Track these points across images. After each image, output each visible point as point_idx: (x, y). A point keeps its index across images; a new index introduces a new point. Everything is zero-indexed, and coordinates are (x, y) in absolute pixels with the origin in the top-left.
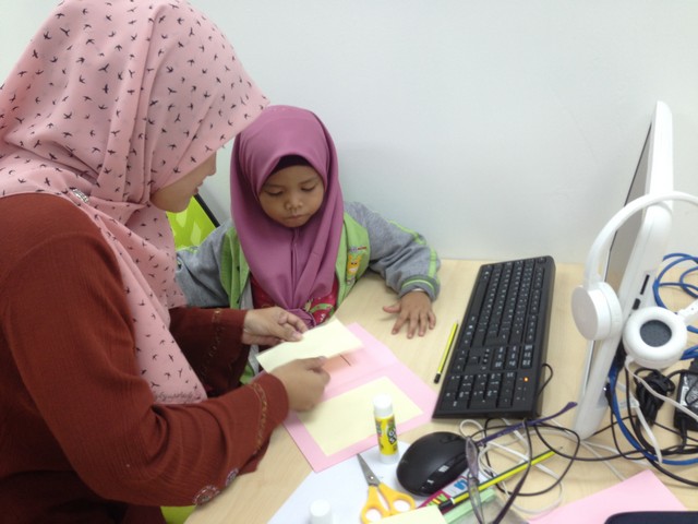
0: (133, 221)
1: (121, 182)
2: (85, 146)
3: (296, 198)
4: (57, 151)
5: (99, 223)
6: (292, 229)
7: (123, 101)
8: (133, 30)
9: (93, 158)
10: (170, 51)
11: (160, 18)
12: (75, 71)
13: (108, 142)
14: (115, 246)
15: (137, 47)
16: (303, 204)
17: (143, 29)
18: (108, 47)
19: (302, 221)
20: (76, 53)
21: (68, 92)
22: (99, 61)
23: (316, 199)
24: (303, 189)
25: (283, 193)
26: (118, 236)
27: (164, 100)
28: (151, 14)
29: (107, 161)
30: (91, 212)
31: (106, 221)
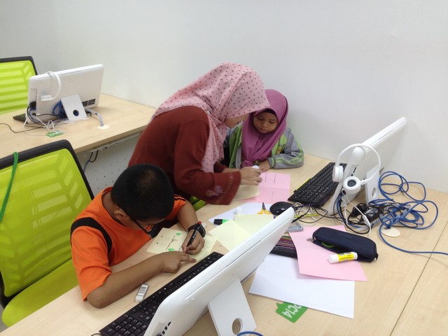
0: (218, 126)
1: (219, 113)
2: (213, 101)
3: (266, 124)
4: (206, 99)
5: (210, 121)
6: (261, 133)
7: (227, 92)
8: (237, 76)
9: (214, 105)
10: (244, 84)
11: (245, 75)
12: (219, 81)
13: (219, 103)
14: (211, 129)
15: (236, 81)
16: (268, 127)
17: (240, 76)
18: (229, 78)
19: (265, 132)
20: (221, 77)
21: (214, 86)
22: (226, 81)
23: (273, 127)
24: (271, 122)
25: (262, 120)
26: (213, 126)
27: (237, 95)
28: (243, 73)
29: (218, 107)
30: (209, 118)
31: (212, 122)
